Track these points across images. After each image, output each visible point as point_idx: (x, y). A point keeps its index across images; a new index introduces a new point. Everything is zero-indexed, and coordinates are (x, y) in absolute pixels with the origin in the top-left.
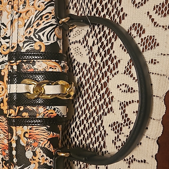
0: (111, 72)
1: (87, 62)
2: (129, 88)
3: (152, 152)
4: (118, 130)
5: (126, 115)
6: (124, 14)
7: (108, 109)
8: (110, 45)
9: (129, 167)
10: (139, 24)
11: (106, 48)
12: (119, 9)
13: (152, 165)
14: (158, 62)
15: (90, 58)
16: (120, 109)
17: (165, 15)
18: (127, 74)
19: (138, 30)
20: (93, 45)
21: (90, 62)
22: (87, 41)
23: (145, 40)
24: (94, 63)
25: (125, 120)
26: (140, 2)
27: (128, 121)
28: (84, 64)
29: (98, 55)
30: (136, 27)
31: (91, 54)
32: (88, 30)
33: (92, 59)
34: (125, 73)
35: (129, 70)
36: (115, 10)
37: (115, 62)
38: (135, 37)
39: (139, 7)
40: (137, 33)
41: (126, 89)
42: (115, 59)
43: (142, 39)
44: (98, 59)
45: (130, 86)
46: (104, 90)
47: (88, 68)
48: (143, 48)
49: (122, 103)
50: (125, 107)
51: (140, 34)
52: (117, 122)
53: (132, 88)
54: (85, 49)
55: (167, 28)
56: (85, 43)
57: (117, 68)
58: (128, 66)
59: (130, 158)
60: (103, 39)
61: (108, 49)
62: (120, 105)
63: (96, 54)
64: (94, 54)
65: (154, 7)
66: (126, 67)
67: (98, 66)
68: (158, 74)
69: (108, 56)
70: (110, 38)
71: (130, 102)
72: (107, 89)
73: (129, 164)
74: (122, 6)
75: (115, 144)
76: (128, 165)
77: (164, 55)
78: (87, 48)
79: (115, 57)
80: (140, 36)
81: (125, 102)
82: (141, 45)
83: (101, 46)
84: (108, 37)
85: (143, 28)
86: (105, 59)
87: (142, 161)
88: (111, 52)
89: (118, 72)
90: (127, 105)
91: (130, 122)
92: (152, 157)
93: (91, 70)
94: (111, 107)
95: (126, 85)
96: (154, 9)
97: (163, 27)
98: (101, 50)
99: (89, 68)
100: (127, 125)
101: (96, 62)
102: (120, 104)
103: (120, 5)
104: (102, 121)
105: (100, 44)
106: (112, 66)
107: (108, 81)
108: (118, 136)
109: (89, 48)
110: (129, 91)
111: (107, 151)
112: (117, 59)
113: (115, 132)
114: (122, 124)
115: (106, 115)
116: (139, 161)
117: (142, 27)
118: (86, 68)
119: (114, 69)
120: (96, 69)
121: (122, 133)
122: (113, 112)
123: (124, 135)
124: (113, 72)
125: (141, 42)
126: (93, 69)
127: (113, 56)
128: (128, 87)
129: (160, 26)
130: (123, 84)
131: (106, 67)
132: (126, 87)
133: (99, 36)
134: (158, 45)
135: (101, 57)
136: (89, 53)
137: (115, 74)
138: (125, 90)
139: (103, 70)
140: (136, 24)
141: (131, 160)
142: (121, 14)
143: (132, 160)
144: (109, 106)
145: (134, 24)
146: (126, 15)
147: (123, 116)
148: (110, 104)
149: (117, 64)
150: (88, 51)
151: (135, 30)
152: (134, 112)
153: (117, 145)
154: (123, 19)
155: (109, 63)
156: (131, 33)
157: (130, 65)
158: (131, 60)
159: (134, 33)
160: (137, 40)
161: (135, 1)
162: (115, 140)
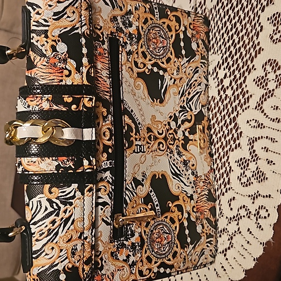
0: (241, 107)
1: (216, 95)
2: (259, 124)
3: (278, 187)
4: (245, 166)
5: (254, 151)
6: (260, 48)
7: (236, 145)
8: (242, 79)
9: (253, 203)
10: (275, 61)
11: (239, 82)
12: (256, 42)
13: (276, 199)
15: (219, 91)
16: (248, 145)
18: (258, 110)
19: (273, 66)
20: (225, 78)
21: (219, 95)
22: (217, 73)
24: (224, 96)
25: (252, 156)
26: (278, 39)
27: (255, 157)
28: (213, 97)
29: (230, 88)
30: (272, 62)
31: (220, 87)
32: (219, 62)
33: (222, 93)
34: (256, 108)
35: (261, 105)
36: (251, 44)
37: (246, 96)
38: (269, 73)
39: (276, 43)
40: (272, 69)
41: (256, 124)
42: (247, 93)
43: (277, 76)
44: (229, 92)
45: (261, 122)
46: (233, 124)
47: (216, 101)
48: (277, 85)
49: (251, 138)
50: (253, 143)
52: (244, 158)
53: (262, 124)
54: (214, 81)
56: (215, 74)
57: (248, 102)
58: (260, 101)
59: (255, 194)
60: (236, 72)
61: (241, 83)
62: (249, 141)
63: (228, 87)
64: (225, 86)
66: (258, 102)
67: (228, 100)
69: (240, 90)
70: (244, 71)
71: (259, 137)
72: (236, 124)
73: (254, 199)
74: (259, 40)
75: (240, 180)
76: (252, 201)
78: (216, 80)
79: (247, 91)
80: (275, 72)
81: (254, 137)
82: (275, 81)
83: (234, 80)
84: (242, 71)
85: (279, 64)
86: (236, 93)
87: (267, 196)
88: (244, 86)
89: (249, 107)
90: (256, 141)
91: (258, 158)
92: (278, 191)
93: (220, 104)
94: (239, 143)
95: (256, 121)
98: (233, 83)
99: (218, 102)
100: (254, 161)
101: (227, 95)
102: (249, 139)
103: (257, 39)
104: (228, 157)
105: (232, 77)
106: (243, 101)
107: (237, 115)
108: (244, 172)
109: (219, 80)
110: (259, 127)
111: (232, 188)
112: (249, 94)
113: (242, 169)
114: (249, 160)
115: (233, 151)
116: (264, 197)
117: (277, 64)
118: (214, 101)
119: (245, 104)
120: (225, 103)
121: (249, 169)
122: (241, 148)
123: (250, 171)
124: (244, 107)
125: (276, 78)
126: (222, 102)
127: (245, 90)
128: (258, 122)
130: (253, 120)
131: (237, 102)
132: (256, 122)
133: (232, 69)
135: (233, 91)
136: (218, 85)
137: (246, 109)
138: (254, 126)
139: (234, 105)
140: (272, 60)
141: (255, 196)
142: (258, 48)
143: (257, 195)
144: (237, 142)
145: (270, 59)
146: (263, 49)
147: (251, 152)
148: (238, 139)
149: (248, 98)
150: (217, 83)
151: (270, 66)
152: (262, 148)
153: (243, 181)
154: (259, 53)
155: (241, 97)
156: (265, 69)
157: (262, 101)
158: (263, 96)
159: (269, 68)
160: (271, 76)
161: (273, 36)
162: (241, 176)
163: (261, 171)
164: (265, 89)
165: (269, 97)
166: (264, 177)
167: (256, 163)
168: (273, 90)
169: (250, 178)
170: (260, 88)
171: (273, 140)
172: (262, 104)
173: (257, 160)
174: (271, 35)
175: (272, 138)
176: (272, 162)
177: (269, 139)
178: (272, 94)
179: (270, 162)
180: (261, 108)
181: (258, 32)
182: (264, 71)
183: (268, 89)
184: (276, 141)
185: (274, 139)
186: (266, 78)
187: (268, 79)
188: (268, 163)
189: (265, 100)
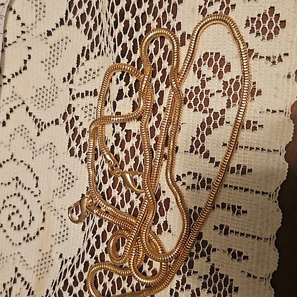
2: (204, 180)
6: (184, 34)
7: (159, 226)
10: (217, 54)
12: (174, 24)
14: (262, 126)
17: (270, 37)
18: (196, 152)
19: (216, 65)
23: (231, 84)
26: (217, 12)
27: (204, 247)
30: (211, 59)
35: (201, 143)
38: (209, 79)
40: (214, 72)
41: (196, 182)
43: (225, 83)
48: (229, 100)
49: (191, 210)
51: (221, 72)
53: (209, 180)
55: (276, 60)
58: (197, 136)
65: (248, 21)
66: (193, 139)
68: (262, 149)
70: (157, 82)
74: (178, 20)
77: (274, 112)
80: (220, 77)
81: (195, 208)
82: (224, 94)
84: (153, 82)
85: (227, 60)
94: (165, 223)
95: (195, 174)
96: (247, 25)
97: (268, 58)
100: (203, 255)
103: (174, 17)
108: (184, 280)
110: (203, 186)
113: (179, 273)
117: (223, 59)
121: (194, 272)
122: (170, 231)
125: (225, 88)
128: (200, 177)
129: (261, 57)
130: (189, 173)
132: (195, 178)
134: (259, 93)
138: (193, 185)
144: (161, 220)
146: (189, 36)
148: (163, 215)
151: (210, 65)
154: (183, 44)
156: (200, 72)
157: (203, 135)
158: (203, 124)
159: (207, 71)
160: (214, 85)
161: (205, 10)
162: (177, 288)
163: (222, 276)
164: (205, 112)
165: (215, 126)
166: (231, 287)
167: (209, 260)
168: (223, 111)
169: (198, 290)
170: (195, 110)
171: (236, 210)
172: (203, 140)
173: (209, 253)
174: (201, 7)
175: (234, 207)
176: (240, 254)
177: (229, 208)
178: (222, 119)
179: (236, 255)
180: (203, 147)
181: (175, 5)
182: (199, 77)
183: (211, 110)
184: (245, 212)
185: (239, 207)
186: (204, 90)
187: (207, 92)
188: (234, 256)
189: (209, 132)
